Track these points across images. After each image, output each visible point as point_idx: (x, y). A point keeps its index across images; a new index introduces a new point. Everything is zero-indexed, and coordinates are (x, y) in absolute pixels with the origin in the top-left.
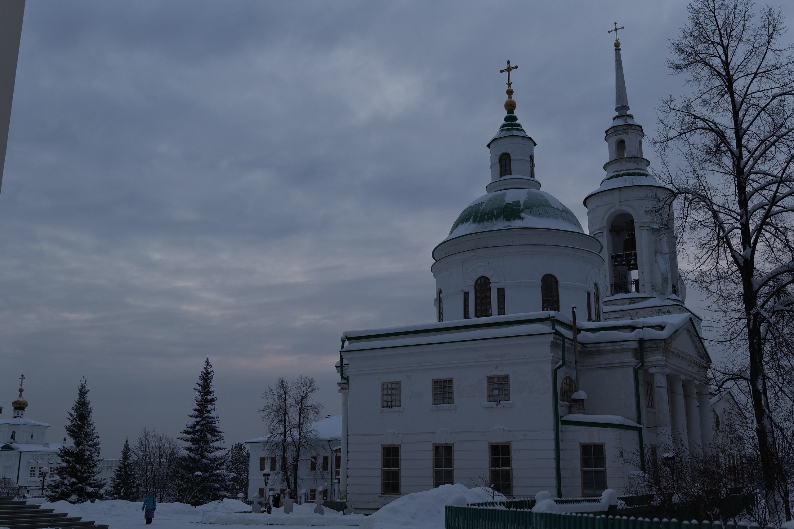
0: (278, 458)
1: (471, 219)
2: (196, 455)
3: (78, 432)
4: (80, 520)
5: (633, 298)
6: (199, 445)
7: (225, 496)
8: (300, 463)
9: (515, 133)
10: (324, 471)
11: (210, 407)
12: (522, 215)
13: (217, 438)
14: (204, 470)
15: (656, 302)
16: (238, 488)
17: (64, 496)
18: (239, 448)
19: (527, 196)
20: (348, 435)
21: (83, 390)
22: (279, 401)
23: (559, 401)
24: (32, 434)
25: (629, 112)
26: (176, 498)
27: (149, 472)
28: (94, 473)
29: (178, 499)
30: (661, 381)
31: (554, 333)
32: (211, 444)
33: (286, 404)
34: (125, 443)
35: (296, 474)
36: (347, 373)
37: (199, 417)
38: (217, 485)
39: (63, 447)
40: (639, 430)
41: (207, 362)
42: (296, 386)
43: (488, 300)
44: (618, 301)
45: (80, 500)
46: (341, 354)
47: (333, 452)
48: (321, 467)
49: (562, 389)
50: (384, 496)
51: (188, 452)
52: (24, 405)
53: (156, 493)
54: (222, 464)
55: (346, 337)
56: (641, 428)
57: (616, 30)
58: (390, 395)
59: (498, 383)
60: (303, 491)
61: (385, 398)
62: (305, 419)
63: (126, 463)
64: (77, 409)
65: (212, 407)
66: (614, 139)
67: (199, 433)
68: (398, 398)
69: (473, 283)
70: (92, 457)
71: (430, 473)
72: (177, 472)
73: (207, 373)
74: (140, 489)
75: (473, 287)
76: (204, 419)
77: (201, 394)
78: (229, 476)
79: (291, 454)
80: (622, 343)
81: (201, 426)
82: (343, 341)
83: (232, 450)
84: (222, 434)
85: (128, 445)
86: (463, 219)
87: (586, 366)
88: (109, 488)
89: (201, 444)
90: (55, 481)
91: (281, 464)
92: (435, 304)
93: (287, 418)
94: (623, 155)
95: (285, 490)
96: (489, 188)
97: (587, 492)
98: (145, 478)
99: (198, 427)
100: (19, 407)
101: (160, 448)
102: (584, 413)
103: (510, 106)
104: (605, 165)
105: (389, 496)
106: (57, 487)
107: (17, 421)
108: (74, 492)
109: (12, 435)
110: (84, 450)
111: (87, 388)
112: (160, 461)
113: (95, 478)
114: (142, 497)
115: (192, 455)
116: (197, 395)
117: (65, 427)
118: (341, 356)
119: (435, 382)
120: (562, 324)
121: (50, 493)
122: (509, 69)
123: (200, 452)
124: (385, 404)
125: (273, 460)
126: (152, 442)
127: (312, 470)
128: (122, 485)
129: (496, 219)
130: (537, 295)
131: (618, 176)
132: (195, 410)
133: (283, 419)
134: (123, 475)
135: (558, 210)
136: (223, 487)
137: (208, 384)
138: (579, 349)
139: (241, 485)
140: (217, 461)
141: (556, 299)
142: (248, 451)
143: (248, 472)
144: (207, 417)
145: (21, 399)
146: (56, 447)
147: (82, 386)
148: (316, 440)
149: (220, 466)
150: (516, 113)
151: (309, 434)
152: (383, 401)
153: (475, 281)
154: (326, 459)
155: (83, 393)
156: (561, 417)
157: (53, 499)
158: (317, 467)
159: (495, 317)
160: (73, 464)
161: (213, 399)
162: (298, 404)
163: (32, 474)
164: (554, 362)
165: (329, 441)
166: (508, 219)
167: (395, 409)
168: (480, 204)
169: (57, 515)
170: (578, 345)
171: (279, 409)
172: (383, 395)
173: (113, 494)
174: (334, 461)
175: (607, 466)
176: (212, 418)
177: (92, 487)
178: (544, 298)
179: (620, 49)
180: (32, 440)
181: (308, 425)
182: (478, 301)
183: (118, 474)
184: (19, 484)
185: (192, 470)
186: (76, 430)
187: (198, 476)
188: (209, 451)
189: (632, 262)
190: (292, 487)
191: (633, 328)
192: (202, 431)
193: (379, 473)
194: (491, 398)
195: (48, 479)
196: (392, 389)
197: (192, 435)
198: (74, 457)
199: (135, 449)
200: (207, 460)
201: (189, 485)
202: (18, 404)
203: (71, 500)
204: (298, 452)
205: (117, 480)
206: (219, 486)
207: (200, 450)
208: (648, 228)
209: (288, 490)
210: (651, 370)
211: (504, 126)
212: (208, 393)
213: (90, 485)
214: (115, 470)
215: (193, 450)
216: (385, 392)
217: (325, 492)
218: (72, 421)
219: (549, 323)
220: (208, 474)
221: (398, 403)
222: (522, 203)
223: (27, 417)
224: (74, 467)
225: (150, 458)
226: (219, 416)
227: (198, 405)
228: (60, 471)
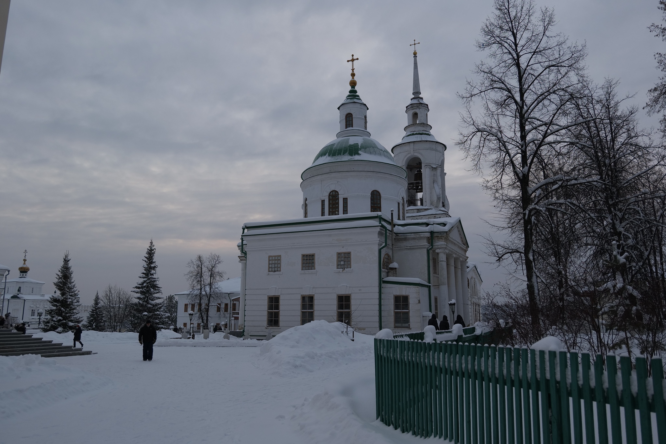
0: (196, 304)
1: (327, 154)
2: (143, 302)
3: (63, 287)
4: (61, 345)
5: (419, 209)
6: (146, 296)
7: (162, 328)
8: (210, 307)
9: (355, 100)
10: (225, 312)
11: (153, 272)
12: (360, 152)
13: (158, 291)
14: (149, 312)
15: (433, 212)
16: (170, 323)
17: (53, 328)
18: (171, 298)
19: (363, 141)
20: (246, 289)
21: (66, 259)
22: (197, 269)
23: (382, 269)
24: (33, 289)
25: (420, 96)
26: (130, 329)
27: (112, 313)
28: (74, 313)
29: (132, 330)
30: (443, 257)
31: (380, 226)
32: (153, 295)
33: (202, 271)
34: (96, 295)
35: (207, 314)
36: (246, 249)
37: (146, 278)
38: (157, 321)
39: (52, 296)
40: (429, 287)
41: (151, 243)
42: (208, 260)
43: (337, 205)
44: (410, 211)
45: (64, 331)
46: (242, 237)
47: (231, 300)
48: (223, 310)
49: (383, 262)
50: (269, 328)
51: (138, 300)
52: (27, 270)
53: (117, 326)
54: (160, 308)
55: (246, 226)
56: (430, 286)
57: (415, 44)
58: (274, 264)
59: (344, 257)
60: (212, 324)
61: (270, 266)
62: (214, 280)
63: (97, 307)
64: (62, 272)
65: (154, 271)
66: (411, 112)
67: (145, 288)
68: (279, 266)
69: (328, 194)
70: (72, 303)
71: (299, 313)
72: (131, 313)
73: (151, 250)
74: (106, 324)
75: (327, 197)
76: (149, 279)
77: (147, 263)
78: (165, 315)
79: (204, 302)
80: (420, 234)
81: (147, 283)
82: (244, 229)
83: (166, 299)
84: (161, 289)
85: (98, 296)
86: (322, 153)
87: (397, 247)
88: (85, 323)
89: (147, 295)
90: (47, 319)
91: (198, 308)
92: (302, 208)
93: (202, 279)
94: (416, 122)
95: (200, 324)
96: (338, 135)
97: (397, 325)
98: (109, 316)
99: (145, 284)
100: (24, 271)
101: (119, 298)
102: (396, 277)
103: (353, 84)
104: (405, 128)
105: (272, 327)
106: (48, 322)
107: (22, 280)
108: (60, 326)
109: (19, 289)
110: (67, 299)
111: (69, 258)
112: (119, 306)
113: (75, 316)
114: (108, 329)
115: (141, 302)
116: (145, 264)
117: (54, 283)
118: (242, 239)
119: (303, 256)
120: (385, 220)
121: (43, 326)
122: (353, 60)
123: (146, 300)
124: (270, 269)
125: (193, 306)
126: (114, 294)
127: (217, 311)
128: (94, 321)
129: (343, 154)
130: (368, 203)
131: (413, 134)
132: (143, 273)
133: (200, 280)
134: (94, 315)
135: (382, 150)
136: (161, 322)
137: (152, 257)
138: (394, 237)
139: (172, 321)
140: (157, 306)
141: (379, 206)
142: (176, 300)
143: (177, 313)
144: (151, 278)
145: (25, 266)
146: (48, 297)
147: (66, 256)
148: (220, 293)
149: (159, 309)
150: (356, 88)
151: (216, 289)
152: (269, 268)
153: (329, 193)
154: (226, 305)
155: (66, 261)
156: (383, 279)
157: (45, 330)
158: (221, 310)
159: (341, 216)
160: (59, 307)
161: (155, 266)
162: (210, 271)
163: (33, 314)
164: (380, 245)
165: (229, 294)
166: (351, 154)
167: (276, 273)
168: (333, 145)
169: (45, 342)
170: (394, 234)
171: (197, 274)
172: (269, 264)
173: (88, 327)
174: (232, 306)
175: (410, 309)
176: (154, 279)
177: (73, 323)
178: (372, 205)
179: (417, 57)
180: (32, 292)
181: (216, 284)
182: (331, 206)
183: (92, 314)
184: (24, 320)
185: (140, 312)
186: (62, 285)
187: (145, 315)
188: (152, 299)
189: (420, 187)
190: (205, 322)
191: (427, 224)
192: (148, 287)
193: (266, 313)
194: (339, 266)
195: (43, 317)
196: (275, 260)
197: (141, 290)
198: (60, 303)
199: (102, 298)
200: (151, 305)
201: (139, 321)
202: (23, 269)
203: (58, 331)
204: (209, 300)
205: (90, 318)
206: (158, 321)
207: (146, 299)
208: (430, 167)
209: (202, 324)
210: (437, 251)
211: (349, 96)
212: (152, 263)
213: (71, 321)
214: (89, 312)
215: (141, 299)
216: (271, 262)
217: (226, 325)
218: (59, 279)
219: (378, 219)
220: (151, 314)
221: (279, 269)
222: (360, 145)
223: (29, 277)
224: (60, 310)
225: (112, 304)
226: (159, 277)
227: (145, 270)
228: (50, 312)
